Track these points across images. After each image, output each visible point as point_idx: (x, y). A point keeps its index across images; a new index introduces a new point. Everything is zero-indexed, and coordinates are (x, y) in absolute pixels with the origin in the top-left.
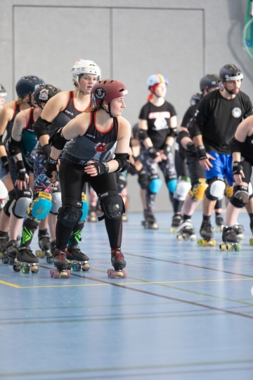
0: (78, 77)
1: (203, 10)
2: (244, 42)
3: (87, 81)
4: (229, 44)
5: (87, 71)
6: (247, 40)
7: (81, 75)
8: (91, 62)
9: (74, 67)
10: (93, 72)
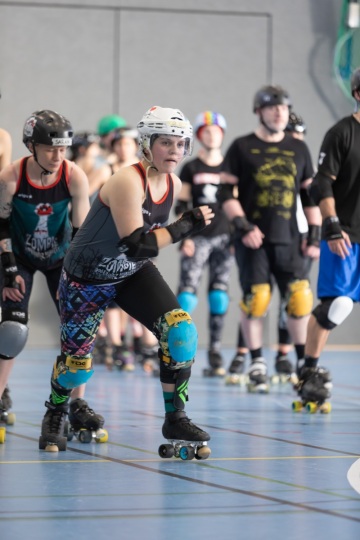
0: (149, 140)
1: (268, 15)
2: (336, 69)
3: (165, 149)
4: (311, 74)
5: (167, 130)
6: (340, 67)
7: (154, 137)
8: (175, 112)
9: (144, 120)
10: (178, 132)
